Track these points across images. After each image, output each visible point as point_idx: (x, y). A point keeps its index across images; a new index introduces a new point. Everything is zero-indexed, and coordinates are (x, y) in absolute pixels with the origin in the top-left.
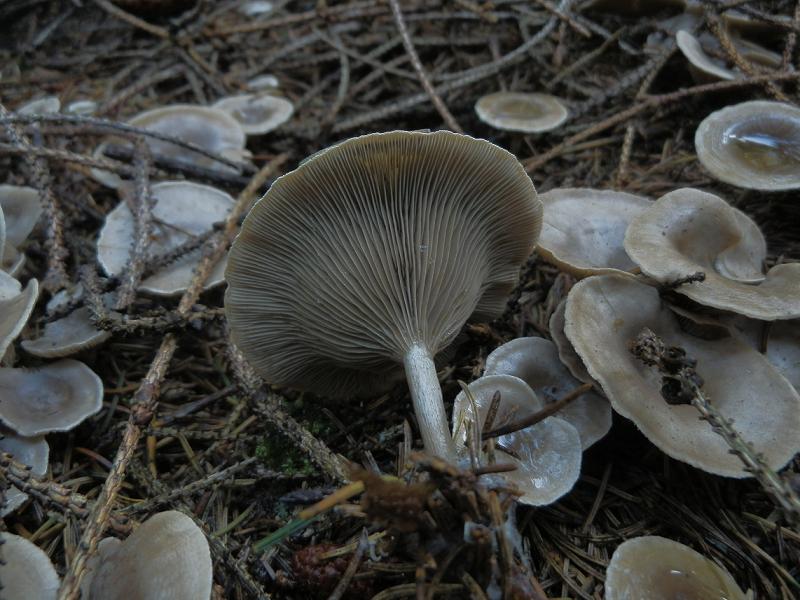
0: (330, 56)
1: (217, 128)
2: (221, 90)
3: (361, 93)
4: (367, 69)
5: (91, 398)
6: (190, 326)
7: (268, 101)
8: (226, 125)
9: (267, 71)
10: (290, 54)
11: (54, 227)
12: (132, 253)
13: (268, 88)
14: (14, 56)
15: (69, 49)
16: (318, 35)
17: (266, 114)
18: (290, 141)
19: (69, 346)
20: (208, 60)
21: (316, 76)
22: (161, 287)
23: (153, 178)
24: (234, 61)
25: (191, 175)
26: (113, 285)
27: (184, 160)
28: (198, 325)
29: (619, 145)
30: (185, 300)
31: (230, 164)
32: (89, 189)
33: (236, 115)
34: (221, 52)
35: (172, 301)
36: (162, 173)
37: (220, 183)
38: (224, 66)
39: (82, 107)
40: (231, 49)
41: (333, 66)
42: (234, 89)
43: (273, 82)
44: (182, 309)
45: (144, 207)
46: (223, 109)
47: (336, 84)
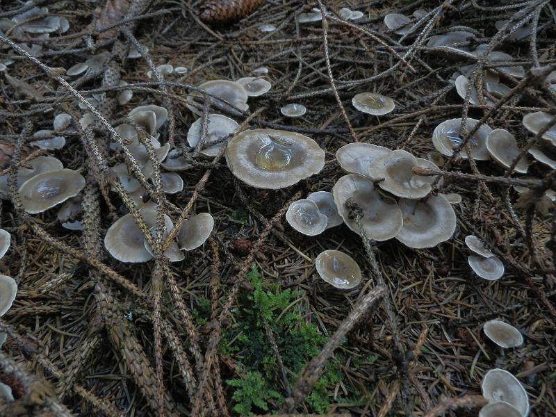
0: (295, 60)
1: (237, 92)
2: (242, 73)
3: (307, 80)
4: (311, 70)
5: (179, 186)
6: (215, 168)
7: (261, 81)
8: (241, 91)
9: (265, 65)
10: (277, 58)
11: (172, 125)
12: (200, 139)
13: (263, 74)
14: (151, 37)
15: (176, 37)
16: (292, 49)
17: (259, 87)
18: (267, 101)
19: (176, 168)
20: (239, 56)
21: (287, 69)
22: (208, 153)
23: (210, 112)
24: (251, 56)
25: (224, 112)
26: (192, 150)
27: (221, 105)
28: (217, 168)
29: (413, 126)
30: (216, 159)
31: (239, 111)
32: (180, 108)
33: (246, 87)
34: (245, 52)
35: (211, 159)
36: (213, 110)
37: (234, 117)
38: (246, 59)
39: (181, 69)
40: (251, 51)
41: (296, 65)
42: (247, 73)
43: (266, 70)
44: (214, 162)
45: (206, 123)
46: (241, 83)
47: (294, 76)
